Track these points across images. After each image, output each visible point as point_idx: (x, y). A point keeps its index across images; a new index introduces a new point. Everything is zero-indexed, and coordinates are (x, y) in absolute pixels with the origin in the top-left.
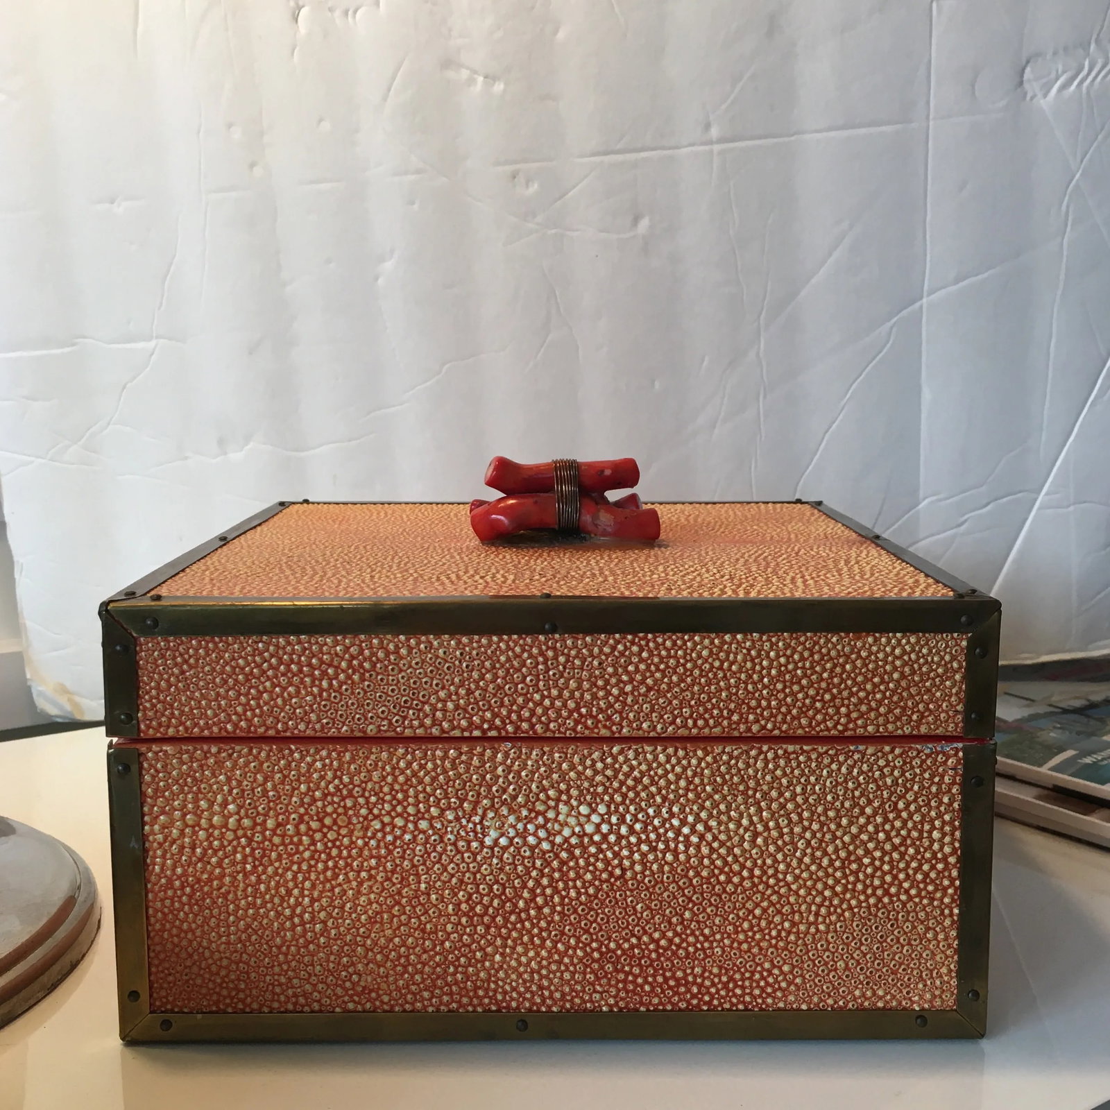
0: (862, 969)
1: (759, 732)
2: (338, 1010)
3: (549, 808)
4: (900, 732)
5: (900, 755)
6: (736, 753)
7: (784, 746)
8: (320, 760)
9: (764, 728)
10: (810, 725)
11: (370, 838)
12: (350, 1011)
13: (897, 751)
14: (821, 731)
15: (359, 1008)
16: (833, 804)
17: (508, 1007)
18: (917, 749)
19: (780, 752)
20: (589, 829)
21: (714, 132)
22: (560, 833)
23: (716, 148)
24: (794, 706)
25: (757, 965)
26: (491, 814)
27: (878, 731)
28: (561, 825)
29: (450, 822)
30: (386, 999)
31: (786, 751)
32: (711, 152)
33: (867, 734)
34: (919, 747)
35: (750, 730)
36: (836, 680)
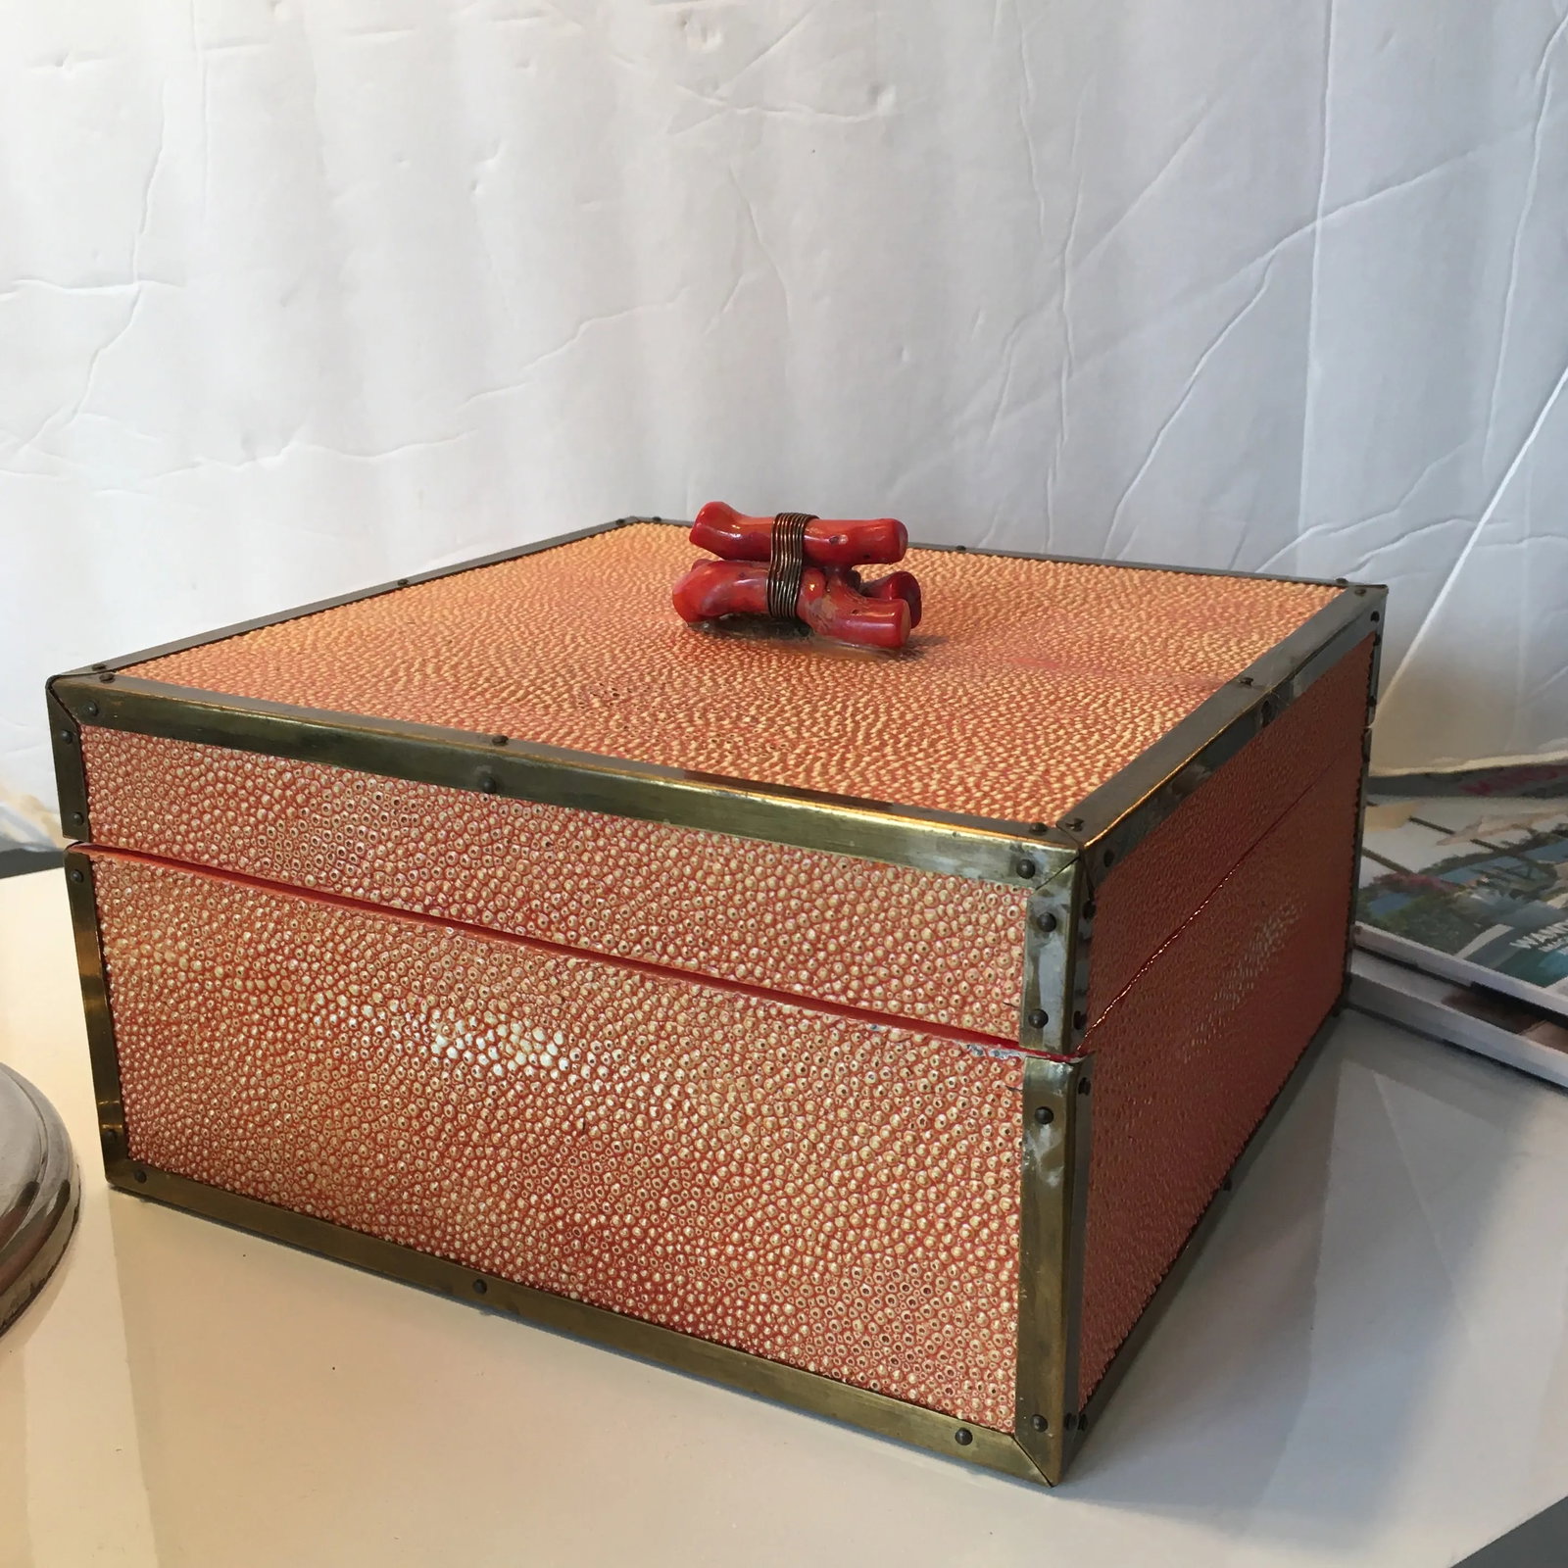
0: (885, 1339)
1: (744, 977)
2: (296, 1209)
3: (500, 1022)
4: (932, 1018)
5: (938, 1052)
6: (716, 1000)
7: (779, 1004)
8: (255, 903)
9: (751, 972)
10: (810, 981)
11: (315, 1014)
12: (309, 1215)
13: (934, 1044)
14: (825, 994)
15: (318, 1214)
16: (845, 1100)
17: (467, 1259)
18: (960, 1049)
19: (773, 1012)
20: (546, 1060)
22: (512, 1057)
24: (789, 951)
25: (752, 1294)
26: (436, 1014)
27: (902, 1010)
28: (514, 1048)
29: (394, 1014)
30: (342, 1211)
31: (780, 1012)
33: (886, 1011)
34: (963, 1045)
35: (733, 973)
36: (844, 924)
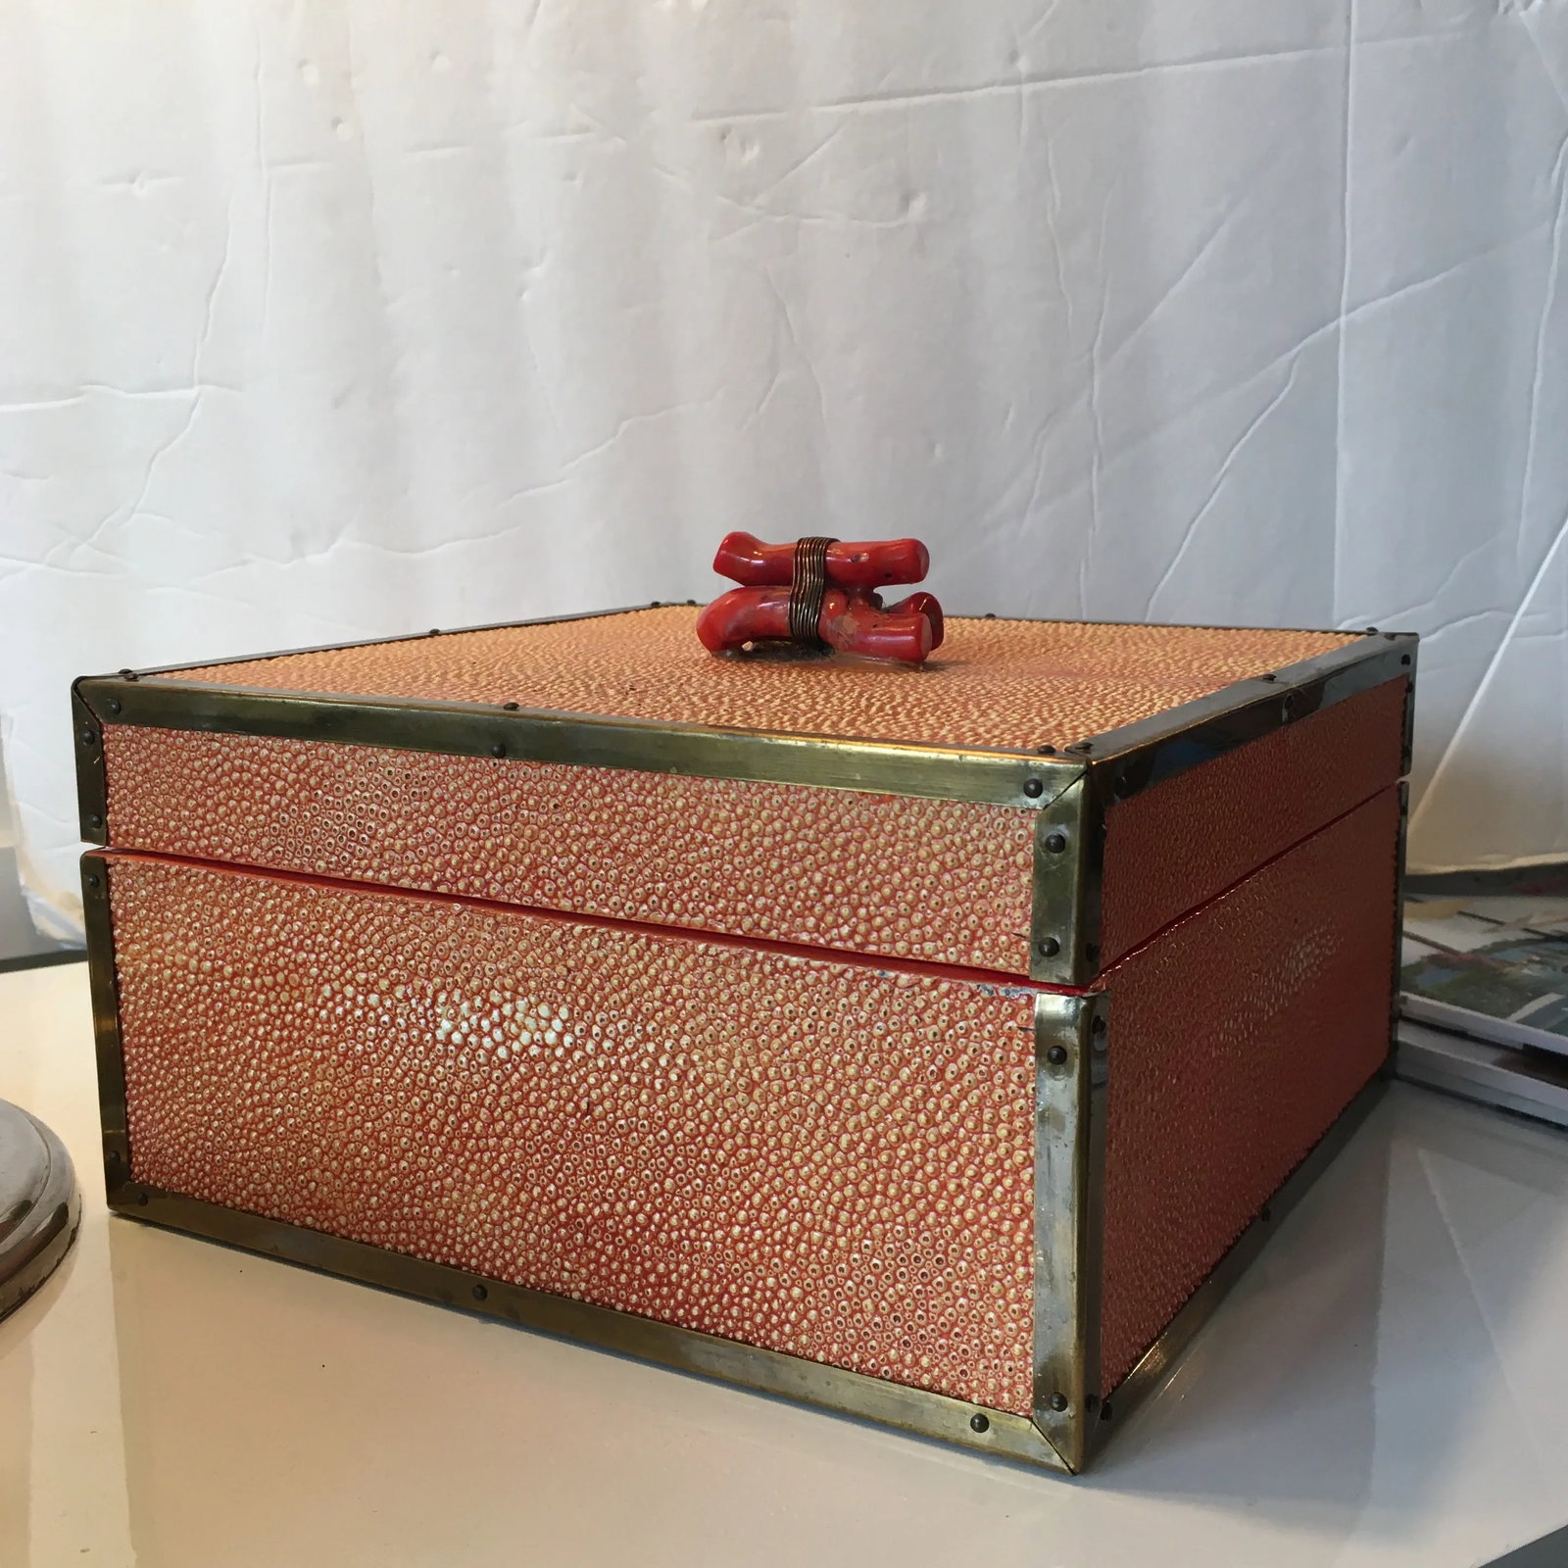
0: (896, 1318)
1: (750, 930)
2: (297, 1222)
3: (505, 1001)
4: (941, 957)
5: (947, 995)
6: (723, 957)
7: (786, 957)
8: (267, 895)
9: (757, 924)
10: (817, 927)
11: (321, 1008)
12: (308, 1227)
13: (944, 987)
14: (832, 940)
15: (318, 1226)
16: (853, 1056)
17: (468, 1264)
18: (970, 990)
19: (780, 965)
20: (551, 1037)
21: (1023, 65)
22: (517, 1037)
23: (1027, 89)
24: (795, 897)
25: (759, 1278)
26: (442, 997)
27: (910, 951)
28: (519, 1027)
29: (400, 1001)
30: (343, 1220)
31: (786, 965)
32: (1020, 95)
33: (894, 954)
34: (973, 985)
35: (740, 926)
36: (850, 864)
